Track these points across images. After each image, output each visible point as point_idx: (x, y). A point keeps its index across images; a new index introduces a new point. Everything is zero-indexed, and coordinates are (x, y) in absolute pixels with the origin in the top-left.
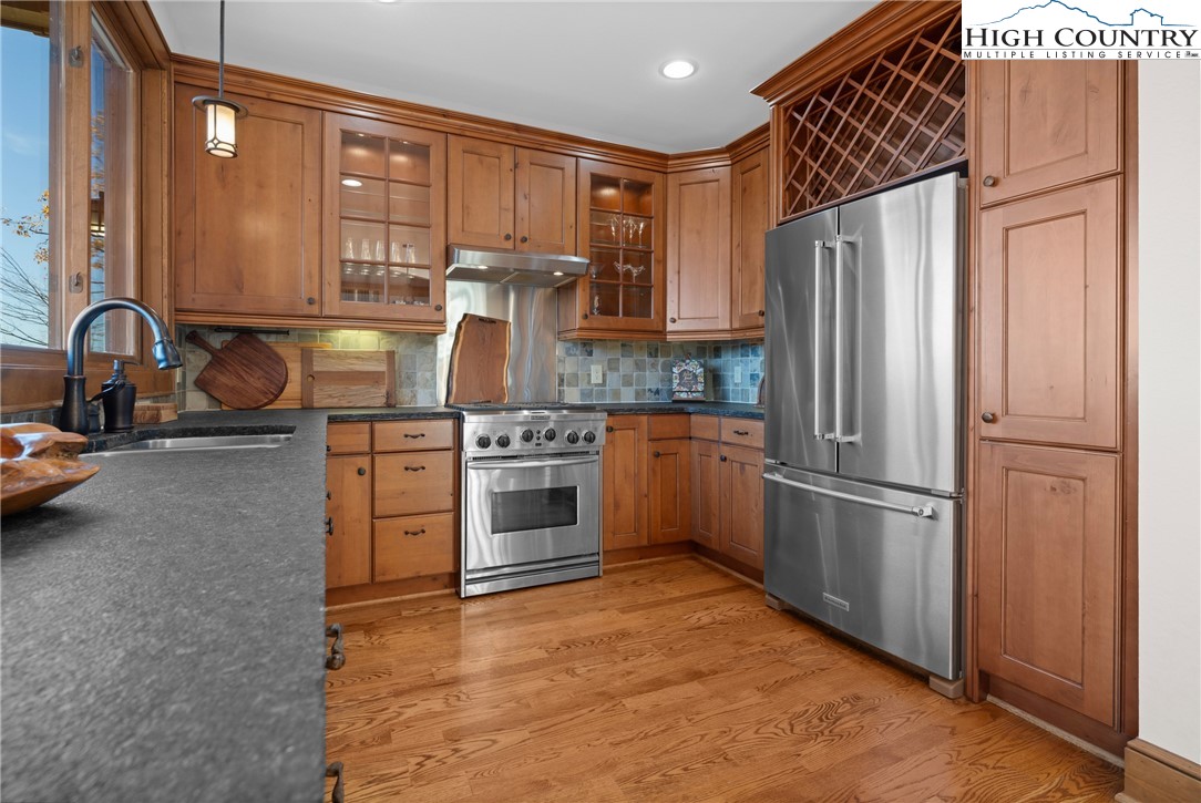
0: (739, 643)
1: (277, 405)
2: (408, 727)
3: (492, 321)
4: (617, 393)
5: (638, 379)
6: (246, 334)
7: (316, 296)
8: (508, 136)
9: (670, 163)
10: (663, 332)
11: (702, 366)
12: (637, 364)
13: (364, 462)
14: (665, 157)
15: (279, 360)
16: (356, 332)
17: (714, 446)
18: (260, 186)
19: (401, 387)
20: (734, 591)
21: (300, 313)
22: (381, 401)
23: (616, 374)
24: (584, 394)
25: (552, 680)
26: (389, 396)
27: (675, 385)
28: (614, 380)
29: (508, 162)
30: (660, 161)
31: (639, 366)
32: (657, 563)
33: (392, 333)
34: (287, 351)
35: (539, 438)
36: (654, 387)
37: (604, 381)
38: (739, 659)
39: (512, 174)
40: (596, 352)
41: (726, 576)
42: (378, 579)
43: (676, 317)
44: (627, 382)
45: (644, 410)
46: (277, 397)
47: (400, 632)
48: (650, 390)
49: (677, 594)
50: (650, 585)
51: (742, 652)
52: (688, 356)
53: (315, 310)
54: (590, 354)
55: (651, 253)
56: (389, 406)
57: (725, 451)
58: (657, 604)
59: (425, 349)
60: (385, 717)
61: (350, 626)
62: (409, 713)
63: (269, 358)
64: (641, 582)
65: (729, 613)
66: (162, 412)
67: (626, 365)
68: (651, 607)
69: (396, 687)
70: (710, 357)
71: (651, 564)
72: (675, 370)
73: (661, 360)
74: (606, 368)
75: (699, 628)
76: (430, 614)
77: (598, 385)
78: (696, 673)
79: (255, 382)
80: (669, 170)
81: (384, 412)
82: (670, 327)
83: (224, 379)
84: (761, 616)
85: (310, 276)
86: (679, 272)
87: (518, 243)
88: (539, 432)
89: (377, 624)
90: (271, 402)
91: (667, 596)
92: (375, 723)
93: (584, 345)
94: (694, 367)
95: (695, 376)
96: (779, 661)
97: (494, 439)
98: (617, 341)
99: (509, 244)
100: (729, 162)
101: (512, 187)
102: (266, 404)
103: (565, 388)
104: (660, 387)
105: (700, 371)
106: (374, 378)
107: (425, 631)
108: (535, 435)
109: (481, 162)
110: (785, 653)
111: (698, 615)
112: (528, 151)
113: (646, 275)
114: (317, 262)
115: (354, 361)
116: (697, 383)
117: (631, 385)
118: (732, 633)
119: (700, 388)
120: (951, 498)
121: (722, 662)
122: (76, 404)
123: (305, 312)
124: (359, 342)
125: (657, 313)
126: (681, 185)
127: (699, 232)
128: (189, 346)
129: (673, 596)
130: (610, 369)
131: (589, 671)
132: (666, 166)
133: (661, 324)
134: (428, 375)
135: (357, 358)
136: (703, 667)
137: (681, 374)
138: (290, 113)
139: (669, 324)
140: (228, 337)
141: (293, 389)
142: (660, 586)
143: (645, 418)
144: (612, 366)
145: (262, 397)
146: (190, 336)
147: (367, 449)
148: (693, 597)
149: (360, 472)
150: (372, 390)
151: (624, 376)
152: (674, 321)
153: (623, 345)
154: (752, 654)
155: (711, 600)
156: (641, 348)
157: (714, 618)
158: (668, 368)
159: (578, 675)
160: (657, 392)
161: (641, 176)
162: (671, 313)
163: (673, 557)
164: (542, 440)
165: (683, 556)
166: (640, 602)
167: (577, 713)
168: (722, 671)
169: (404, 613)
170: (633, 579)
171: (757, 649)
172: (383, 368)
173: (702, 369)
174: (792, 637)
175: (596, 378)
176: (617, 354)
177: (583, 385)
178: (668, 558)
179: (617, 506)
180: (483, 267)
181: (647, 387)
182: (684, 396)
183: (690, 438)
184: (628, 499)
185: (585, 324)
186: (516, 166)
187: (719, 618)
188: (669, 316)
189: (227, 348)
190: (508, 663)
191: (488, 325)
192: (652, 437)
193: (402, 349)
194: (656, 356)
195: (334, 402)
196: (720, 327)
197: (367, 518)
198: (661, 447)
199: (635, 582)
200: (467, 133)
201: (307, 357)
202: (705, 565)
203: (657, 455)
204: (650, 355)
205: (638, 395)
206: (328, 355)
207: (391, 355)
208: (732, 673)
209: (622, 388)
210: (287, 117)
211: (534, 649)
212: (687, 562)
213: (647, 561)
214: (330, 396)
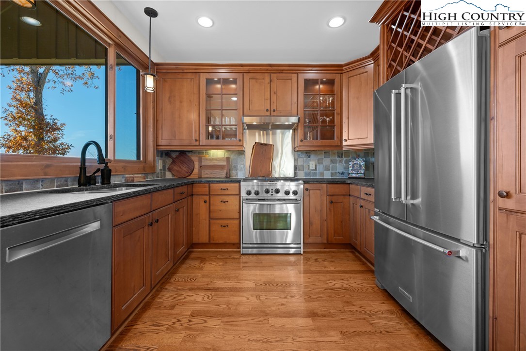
0: (347, 302)
1: (191, 177)
2: (183, 305)
3: (266, 145)
4: (322, 174)
5: (332, 167)
6: (183, 153)
7: (198, 139)
8: (267, 70)
9: (343, 68)
10: (341, 146)
11: (364, 161)
12: (332, 161)
13: (207, 198)
14: (340, 66)
15: (193, 162)
16: (216, 151)
17: (358, 200)
18: (181, 102)
19: (232, 170)
20: (363, 273)
21: (192, 145)
22: (224, 176)
23: (321, 166)
24: (306, 174)
25: (248, 299)
26: (227, 174)
27: (350, 170)
28: (320, 168)
29: (267, 80)
30: (338, 68)
31: (333, 162)
32: (333, 252)
33: (229, 151)
34: (195, 158)
35: (272, 192)
36: (341, 171)
37: (316, 168)
38: (341, 311)
39: (269, 85)
40: (312, 156)
41: (364, 264)
42: (212, 242)
43: (347, 139)
44: (327, 169)
45: (324, 181)
46: (191, 174)
47: (211, 264)
48: (339, 172)
49: (332, 269)
50: (322, 262)
51: (346, 308)
52: (358, 157)
53: (197, 143)
54: (309, 157)
55: (334, 110)
56: (227, 178)
57: (362, 203)
58: (319, 272)
59: (241, 156)
60: (179, 298)
61: (198, 258)
62: (188, 299)
63: (188, 160)
64: (319, 260)
65: (352, 285)
66: (135, 178)
67: (327, 161)
68: (315, 273)
69: (193, 286)
70: (371, 157)
71: (329, 252)
72: (350, 163)
73: (344, 159)
74: (317, 162)
75: (332, 289)
76: (227, 258)
77: (313, 170)
78: (314, 313)
79: (185, 169)
80: (343, 72)
81: (225, 180)
82: (344, 143)
83: (175, 168)
84: (370, 290)
85: (196, 131)
86: (348, 118)
87: (272, 112)
88: (272, 190)
89: (207, 259)
90: (189, 176)
91: (327, 269)
92: (175, 300)
93: (307, 153)
94: (361, 162)
95: (360, 166)
96: (364, 319)
97: (253, 192)
98: (322, 151)
99: (268, 113)
100: (373, 62)
101: (269, 90)
102: (188, 176)
103: (298, 171)
104: (344, 171)
105: (363, 163)
106: (221, 167)
107: (219, 265)
108: (271, 191)
109: (257, 82)
110: (370, 315)
111: (336, 282)
112: (276, 74)
113: (332, 121)
114: (198, 126)
115: (215, 161)
116: (361, 169)
117: (329, 170)
118: (347, 296)
119: (363, 171)
120: (474, 246)
121: (331, 311)
122: (82, 175)
123: (194, 144)
124: (218, 154)
125: (337, 137)
126: (349, 77)
127: (358, 98)
128: (166, 157)
129: (329, 270)
130: (319, 163)
131: (266, 298)
132: (342, 70)
133: (340, 142)
134: (242, 166)
135: (216, 160)
136: (319, 311)
137: (353, 165)
138: (190, 76)
139: (344, 142)
140: (177, 154)
141: (196, 171)
142: (326, 263)
143: (325, 185)
144: (320, 162)
145: (186, 174)
146: (167, 154)
147: (208, 193)
148: (339, 272)
149: (205, 202)
150: (221, 172)
151: (326, 166)
152: (346, 141)
153: (325, 153)
154: (351, 311)
155: (346, 276)
156: (334, 154)
157: (343, 285)
158: (347, 162)
159: (260, 299)
160: (343, 173)
161: (330, 76)
162: (345, 137)
163: (342, 250)
164: (274, 193)
165: (347, 250)
166: (312, 269)
167: (246, 319)
168: (328, 316)
169: (218, 256)
170: (316, 257)
171: (355, 308)
172: (225, 163)
173: (364, 163)
174: (380, 306)
175: (312, 167)
176: (322, 156)
177: (306, 170)
178: (339, 250)
179: (311, 224)
180: (255, 123)
181: (337, 171)
182: (354, 175)
183: (350, 195)
184: (317, 221)
185: (301, 144)
186: (271, 81)
187: (345, 286)
188: (344, 139)
189: (177, 157)
190: (237, 286)
191: (264, 146)
192: (329, 194)
193: (233, 156)
194: (342, 157)
195: (208, 176)
196: (368, 142)
197: (208, 219)
198: (334, 199)
199: (316, 259)
200: (251, 72)
201: (200, 160)
202: (356, 256)
203: (332, 202)
204: (339, 157)
205: (332, 174)
206: (207, 159)
207: (228, 159)
208: (334, 319)
209: (325, 172)
210: (189, 77)
211: (251, 282)
212: (348, 253)
213: (328, 250)
214: (207, 174)
